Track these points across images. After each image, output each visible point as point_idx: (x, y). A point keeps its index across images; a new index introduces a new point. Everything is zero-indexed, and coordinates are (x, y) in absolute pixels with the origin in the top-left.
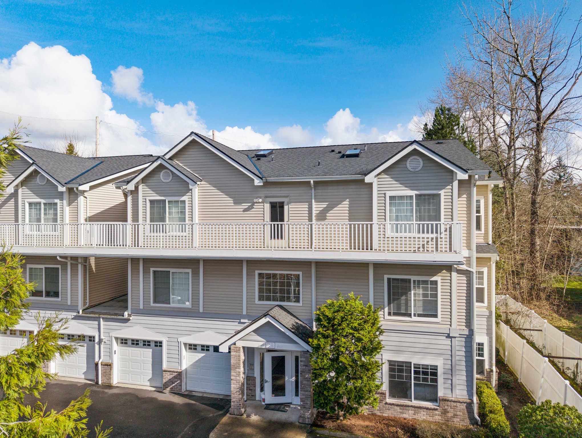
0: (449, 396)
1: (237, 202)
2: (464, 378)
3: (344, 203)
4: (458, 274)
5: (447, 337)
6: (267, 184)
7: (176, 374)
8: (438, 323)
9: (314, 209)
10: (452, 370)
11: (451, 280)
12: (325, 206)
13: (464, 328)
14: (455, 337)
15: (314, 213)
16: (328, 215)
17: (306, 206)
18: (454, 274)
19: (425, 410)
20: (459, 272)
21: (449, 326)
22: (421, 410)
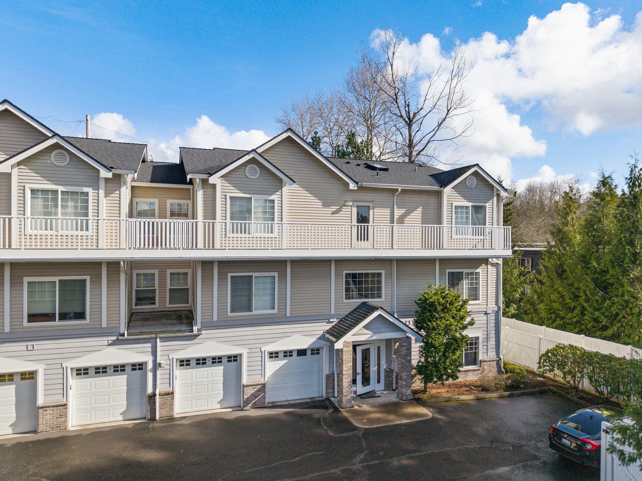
0: (485, 358)
1: (325, 205)
2: (494, 343)
3: (418, 209)
4: (492, 266)
5: (485, 314)
6: (361, 189)
7: (259, 386)
8: (479, 304)
9: (396, 214)
10: (487, 338)
11: (487, 271)
12: (404, 212)
13: (494, 306)
14: (489, 314)
15: (396, 217)
16: (405, 219)
17: (387, 211)
18: (489, 266)
19: (472, 372)
20: (493, 265)
21: (486, 306)
22: (470, 373)
